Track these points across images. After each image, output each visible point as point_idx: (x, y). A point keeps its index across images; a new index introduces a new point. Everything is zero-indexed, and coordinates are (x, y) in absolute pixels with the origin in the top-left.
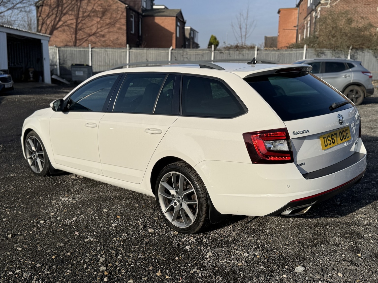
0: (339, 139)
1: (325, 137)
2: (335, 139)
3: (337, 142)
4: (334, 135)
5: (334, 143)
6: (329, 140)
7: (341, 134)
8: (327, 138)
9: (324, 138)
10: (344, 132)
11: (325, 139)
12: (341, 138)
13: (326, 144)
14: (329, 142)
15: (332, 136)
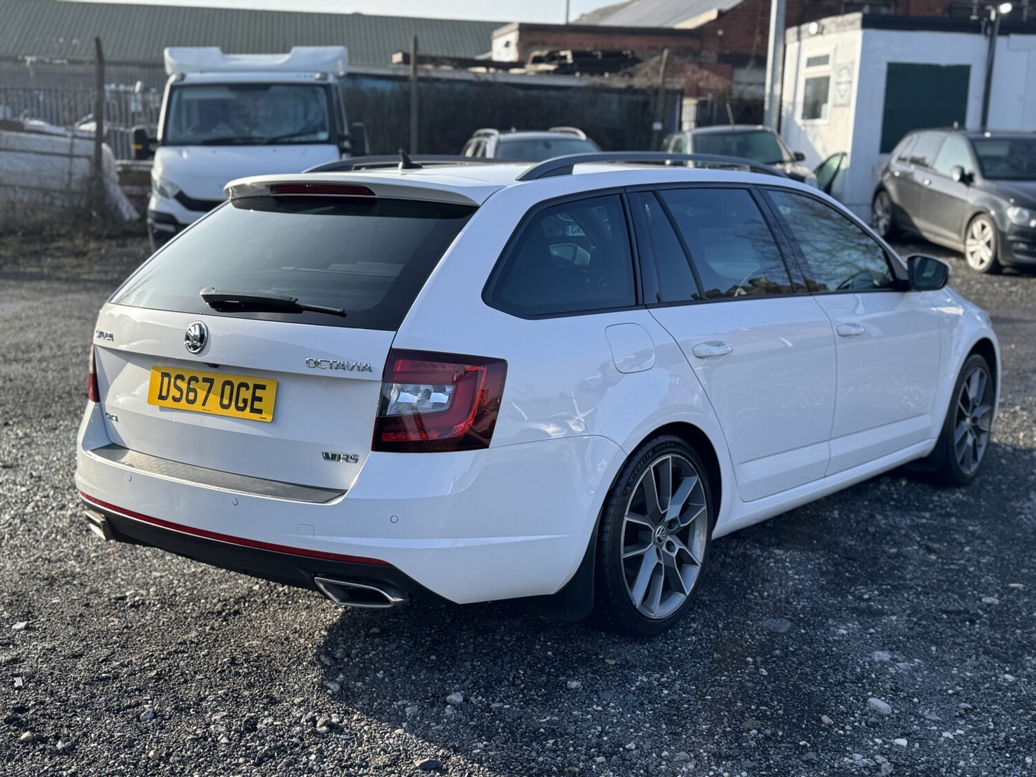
0: (214, 399)
1: (168, 375)
2: (202, 394)
3: (204, 404)
4: (201, 380)
5: (192, 402)
6: (180, 389)
7: (228, 388)
8: (173, 380)
9: (165, 375)
10: (243, 389)
11: (166, 380)
12: (226, 402)
13: (164, 394)
14: (174, 393)
15: (193, 383)
